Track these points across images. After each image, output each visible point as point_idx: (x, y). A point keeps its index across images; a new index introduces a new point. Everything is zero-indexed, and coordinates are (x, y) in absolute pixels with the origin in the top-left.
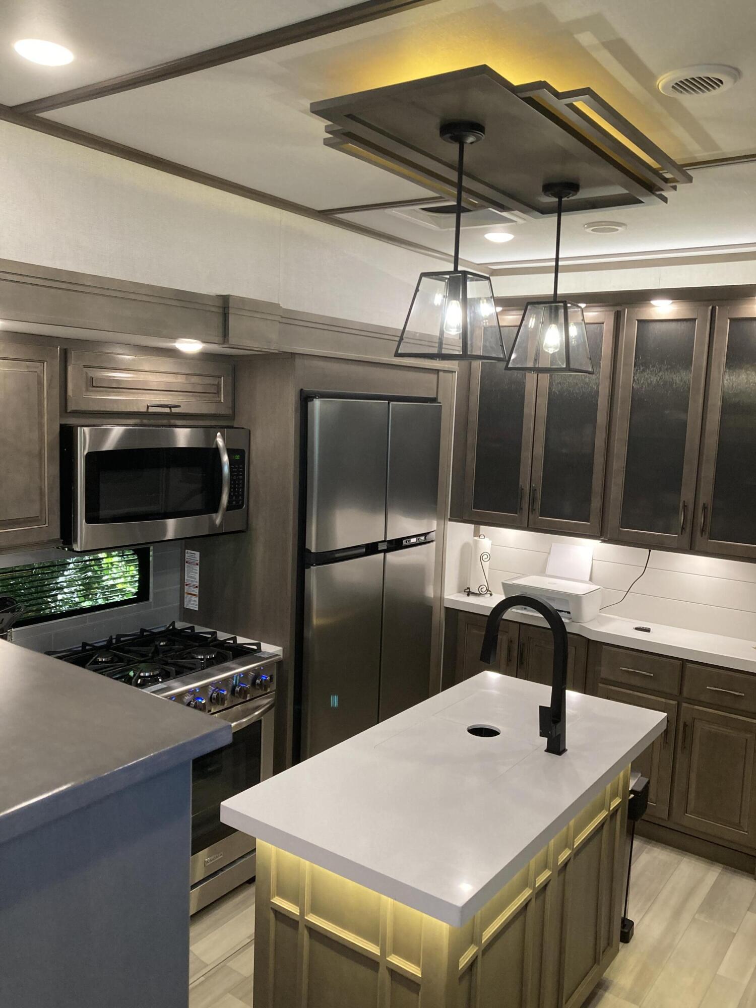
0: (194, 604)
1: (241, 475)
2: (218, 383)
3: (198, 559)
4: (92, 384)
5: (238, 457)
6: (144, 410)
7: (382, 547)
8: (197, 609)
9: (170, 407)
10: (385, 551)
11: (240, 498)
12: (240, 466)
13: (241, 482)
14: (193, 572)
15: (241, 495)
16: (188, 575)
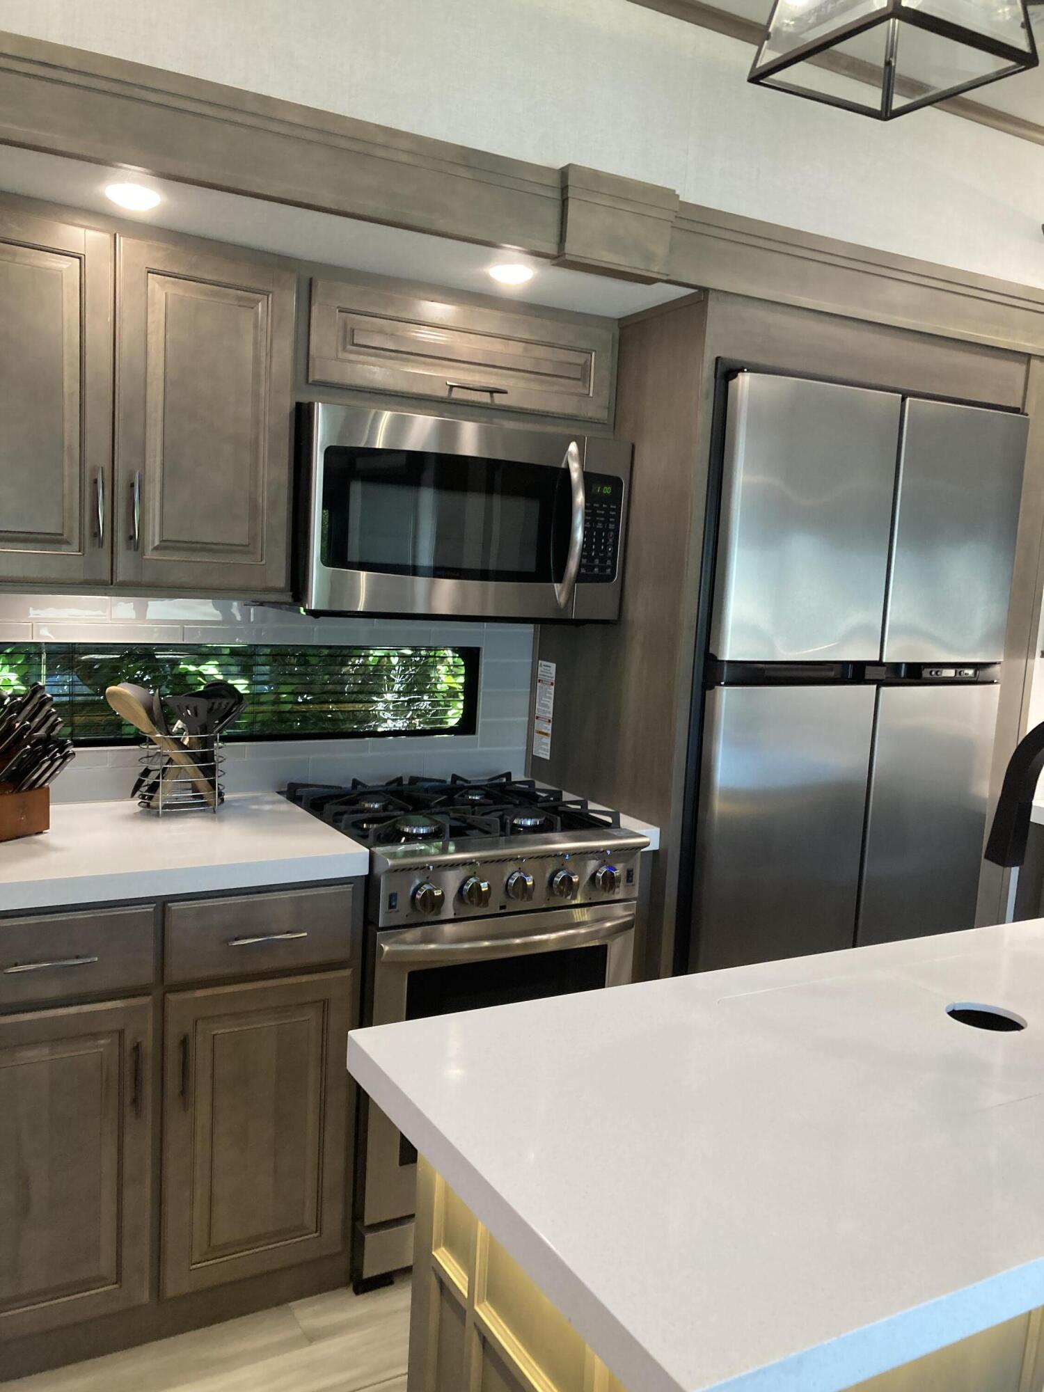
0: (544, 750)
1: (612, 522)
2: (586, 362)
3: (554, 675)
4: (349, 338)
5: (607, 490)
6: (443, 393)
7: (870, 673)
8: (548, 758)
9: (492, 392)
10: (880, 683)
11: (609, 562)
12: (612, 506)
13: (612, 534)
14: (546, 697)
15: (609, 558)
16: (539, 701)
